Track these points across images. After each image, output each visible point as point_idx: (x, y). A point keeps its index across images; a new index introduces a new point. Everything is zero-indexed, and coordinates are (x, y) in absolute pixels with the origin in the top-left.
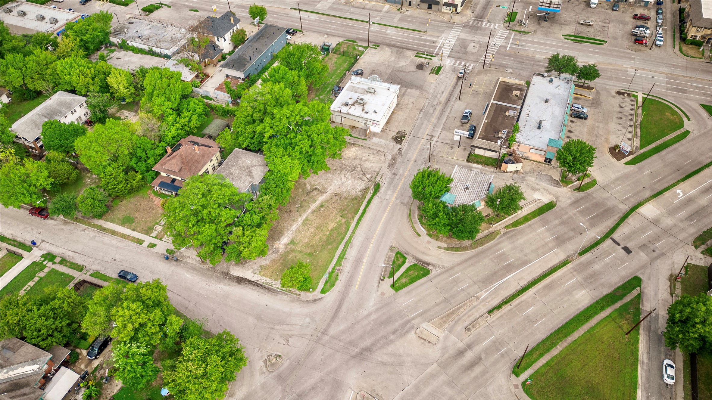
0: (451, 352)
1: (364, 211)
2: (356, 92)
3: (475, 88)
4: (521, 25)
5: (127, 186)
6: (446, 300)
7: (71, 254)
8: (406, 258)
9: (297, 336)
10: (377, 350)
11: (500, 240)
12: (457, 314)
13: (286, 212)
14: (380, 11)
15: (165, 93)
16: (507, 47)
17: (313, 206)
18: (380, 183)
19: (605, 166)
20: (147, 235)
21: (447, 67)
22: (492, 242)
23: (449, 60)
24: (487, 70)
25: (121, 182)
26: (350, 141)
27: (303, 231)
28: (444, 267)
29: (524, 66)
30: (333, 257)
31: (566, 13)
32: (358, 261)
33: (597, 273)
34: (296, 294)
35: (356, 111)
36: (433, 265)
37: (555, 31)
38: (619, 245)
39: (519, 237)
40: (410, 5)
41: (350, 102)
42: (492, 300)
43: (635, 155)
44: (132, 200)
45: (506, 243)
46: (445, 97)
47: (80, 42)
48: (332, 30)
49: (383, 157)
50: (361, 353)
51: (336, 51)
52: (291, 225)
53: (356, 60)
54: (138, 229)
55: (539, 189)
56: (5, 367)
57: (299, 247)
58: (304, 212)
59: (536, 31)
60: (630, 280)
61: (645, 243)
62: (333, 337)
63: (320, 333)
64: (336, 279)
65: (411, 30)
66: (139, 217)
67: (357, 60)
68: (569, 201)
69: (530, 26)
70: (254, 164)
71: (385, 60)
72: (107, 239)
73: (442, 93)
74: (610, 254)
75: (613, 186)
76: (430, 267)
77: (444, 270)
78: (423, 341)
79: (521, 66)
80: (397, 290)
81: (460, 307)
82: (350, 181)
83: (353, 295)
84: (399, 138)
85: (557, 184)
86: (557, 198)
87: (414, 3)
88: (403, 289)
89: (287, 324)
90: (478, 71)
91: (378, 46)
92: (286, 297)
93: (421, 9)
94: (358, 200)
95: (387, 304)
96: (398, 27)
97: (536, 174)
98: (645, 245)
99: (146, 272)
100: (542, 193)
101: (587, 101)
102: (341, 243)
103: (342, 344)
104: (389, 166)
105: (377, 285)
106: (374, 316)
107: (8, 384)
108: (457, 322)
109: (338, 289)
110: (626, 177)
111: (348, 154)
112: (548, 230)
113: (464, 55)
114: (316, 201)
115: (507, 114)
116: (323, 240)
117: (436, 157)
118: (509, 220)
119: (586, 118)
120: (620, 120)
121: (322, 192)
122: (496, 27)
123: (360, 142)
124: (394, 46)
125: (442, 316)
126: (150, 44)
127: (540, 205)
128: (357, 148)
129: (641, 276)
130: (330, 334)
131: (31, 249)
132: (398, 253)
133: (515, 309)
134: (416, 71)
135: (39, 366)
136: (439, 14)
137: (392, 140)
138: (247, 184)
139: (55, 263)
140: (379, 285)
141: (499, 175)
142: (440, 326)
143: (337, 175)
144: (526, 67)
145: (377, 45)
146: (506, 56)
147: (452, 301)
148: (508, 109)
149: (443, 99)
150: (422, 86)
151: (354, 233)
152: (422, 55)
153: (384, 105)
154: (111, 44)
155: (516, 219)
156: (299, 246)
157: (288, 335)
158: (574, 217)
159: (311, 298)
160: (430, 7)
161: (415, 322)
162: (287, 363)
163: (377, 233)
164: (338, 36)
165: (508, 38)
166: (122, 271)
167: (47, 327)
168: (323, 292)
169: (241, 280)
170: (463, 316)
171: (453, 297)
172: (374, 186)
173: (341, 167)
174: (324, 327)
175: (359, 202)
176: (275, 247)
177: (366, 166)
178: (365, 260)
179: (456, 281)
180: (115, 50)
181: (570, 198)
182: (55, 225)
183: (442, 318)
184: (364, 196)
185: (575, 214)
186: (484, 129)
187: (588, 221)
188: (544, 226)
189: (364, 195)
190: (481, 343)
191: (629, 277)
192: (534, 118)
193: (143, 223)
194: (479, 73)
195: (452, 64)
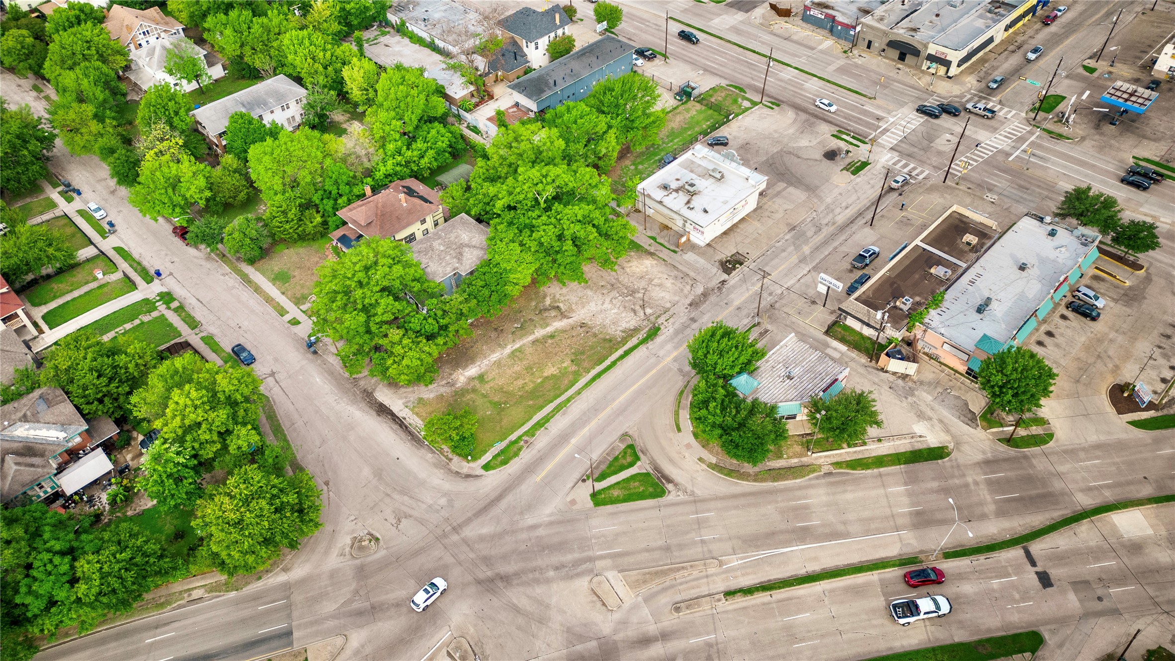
0: (631, 633)
1: (614, 363)
2: (692, 171)
3: (910, 212)
4: (1061, 121)
5: (297, 229)
6: (667, 549)
7: (193, 301)
8: (638, 459)
9: (416, 519)
10: (518, 584)
11: (813, 482)
12: (672, 576)
13: (496, 329)
14: (813, 49)
15: (399, 107)
16: (1011, 155)
17: (539, 333)
18: (662, 327)
19: (1086, 415)
20: (296, 304)
21: (879, 166)
22: (798, 481)
23: (889, 155)
24: (949, 187)
25: (293, 220)
26: (648, 248)
27: (505, 366)
28: (693, 493)
29: (1025, 196)
30: (528, 420)
31: (1164, 118)
32: (563, 438)
33: (962, 600)
34: (447, 457)
35: (676, 202)
36: (676, 485)
37: (1122, 146)
38: (1033, 563)
39: (849, 488)
40: (869, 47)
41: (674, 185)
42: (743, 575)
43: (1160, 414)
44: (302, 251)
45: (821, 491)
46: (848, 216)
47: (340, 12)
48: (717, 64)
49: (688, 287)
50: (491, 580)
51: (701, 100)
52: (493, 351)
53: (726, 119)
54: (289, 293)
55: (930, 419)
56: (28, 422)
57: (485, 389)
58: (521, 337)
59: (1083, 139)
60: (1021, 634)
61: (1088, 578)
62: (465, 541)
63: (450, 528)
64: (516, 454)
65: (849, 90)
66: (297, 277)
67: (729, 121)
68: (979, 457)
69: (1076, 127)
70: (474, 243)
71: (776, 131)
72: (246, 295)
73: (847, 208)
74: (1008, 575)
75: (1082, 455)
76: (670, 487)
77: (692, 498)
78: (595, 598)
79: (1021, 194)
80: (597, 504)
81: (683, 568)
82: (616, 311)
83: (526, 489)
84: (730, 265)
85: (971, 418)
86: (958, 444)
87: (877, 45)
88: (608, 507)
89: (411, 497)
90: (932, 186)
91: (778, 105)
92: (430, 455)
93: (885, 57)
94: (612, 344)
95: (571, 521)
96: (828, 81)
97: (940, 390)
98: (1087, 582)
99: (268, 357)
100: (932, 426)
101: (1116, 287)
102: (552, 402)
103: (472, 555)
104: (691, 305)
105: (572, 484)
106: (541, 532)
107: (21, 444)
108: (664, 590)
109: (510, 471)
110: (1120, 446)
111: (634, 268)
112: (910, 494)
113: (922, 153)
114: (547, 325)
115: (933, 271)
116: (527, 388)
117: (776, 312)
118: (846, 453)
119: (1094, 319)
120: (1164, 340)
121: (563, 315)
122: (1009, 116)
123: (665, 254)
124: (805, 111)
125: (647, 570)
126: (433, 33)
127: (918, 446)
128: (655, 262)
129: (1046, 636)
130: (463, 535)
131: (152, 281)
132: (631, 447)
133: (774, 605)
134: (821, 161)
135: (65, 435)
136: (913, 72)
137: (717, 264)
138: (449, 269)
139: (169, 308)
140: (574, 487)
141: (869, 373)
142: (634, 585)
143: (600, 296)
144: (1029, 198)
145: (777, 103)
146: (1000, 170)
147: (675, 553)
148: (940, 262)
149: (841, 219)
150: (817, 187)
151: (579, 393)
152: (844, 137)
153: (725, 202)
154: (388, 24)
155: (860, 456)
156: (487, 387)
157: (405, 513)
158: (972, 487)
159: (465, 471)
160: (902, 57)
161: (599, 564)
162: (382, 553)
163: (616, 404)
164: (721, 76)
165: (1021, 140)
166: (240, 345)
167: (97, 388)
168: (487, 467)
169: (383, 410)
170: (681, 584)
171: (681, 547)
172: (651, 329)
173: (612, 285)
174: (460, 521)
175: (611, 348)
176: (453, 377)
177: (653, 294)
178: (573, 441)
179: (700, 524)
180: (389, 32)
181: (984, 452)
182: (195, 257)
183: (644, 574)
184: (624, 341)
185: (976, 483)
186: (877, 285)
187: (996, 502)
188: (906, 484)
189: (625, 338)
190: (688, 638)
191: (1022, 627)
192: (983, 289)
193: (298, 287)
194: (932, 189)
195: (890, 163)
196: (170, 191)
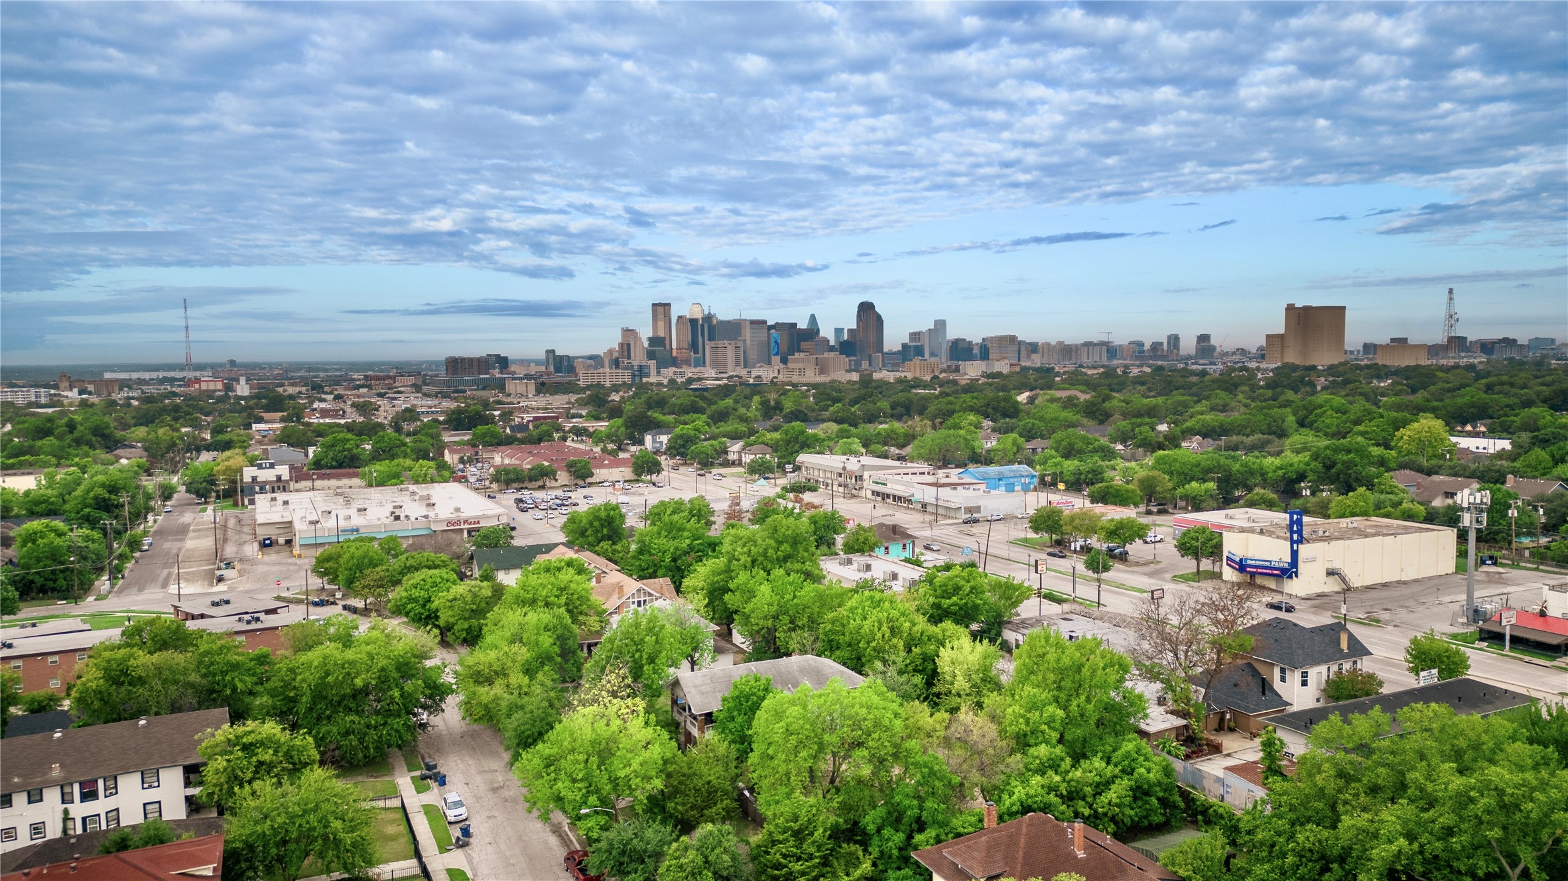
25: (810, 857)
196: (594, 760)
